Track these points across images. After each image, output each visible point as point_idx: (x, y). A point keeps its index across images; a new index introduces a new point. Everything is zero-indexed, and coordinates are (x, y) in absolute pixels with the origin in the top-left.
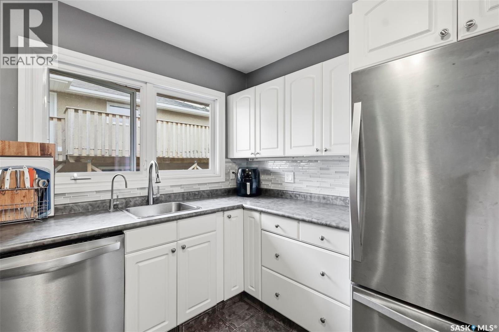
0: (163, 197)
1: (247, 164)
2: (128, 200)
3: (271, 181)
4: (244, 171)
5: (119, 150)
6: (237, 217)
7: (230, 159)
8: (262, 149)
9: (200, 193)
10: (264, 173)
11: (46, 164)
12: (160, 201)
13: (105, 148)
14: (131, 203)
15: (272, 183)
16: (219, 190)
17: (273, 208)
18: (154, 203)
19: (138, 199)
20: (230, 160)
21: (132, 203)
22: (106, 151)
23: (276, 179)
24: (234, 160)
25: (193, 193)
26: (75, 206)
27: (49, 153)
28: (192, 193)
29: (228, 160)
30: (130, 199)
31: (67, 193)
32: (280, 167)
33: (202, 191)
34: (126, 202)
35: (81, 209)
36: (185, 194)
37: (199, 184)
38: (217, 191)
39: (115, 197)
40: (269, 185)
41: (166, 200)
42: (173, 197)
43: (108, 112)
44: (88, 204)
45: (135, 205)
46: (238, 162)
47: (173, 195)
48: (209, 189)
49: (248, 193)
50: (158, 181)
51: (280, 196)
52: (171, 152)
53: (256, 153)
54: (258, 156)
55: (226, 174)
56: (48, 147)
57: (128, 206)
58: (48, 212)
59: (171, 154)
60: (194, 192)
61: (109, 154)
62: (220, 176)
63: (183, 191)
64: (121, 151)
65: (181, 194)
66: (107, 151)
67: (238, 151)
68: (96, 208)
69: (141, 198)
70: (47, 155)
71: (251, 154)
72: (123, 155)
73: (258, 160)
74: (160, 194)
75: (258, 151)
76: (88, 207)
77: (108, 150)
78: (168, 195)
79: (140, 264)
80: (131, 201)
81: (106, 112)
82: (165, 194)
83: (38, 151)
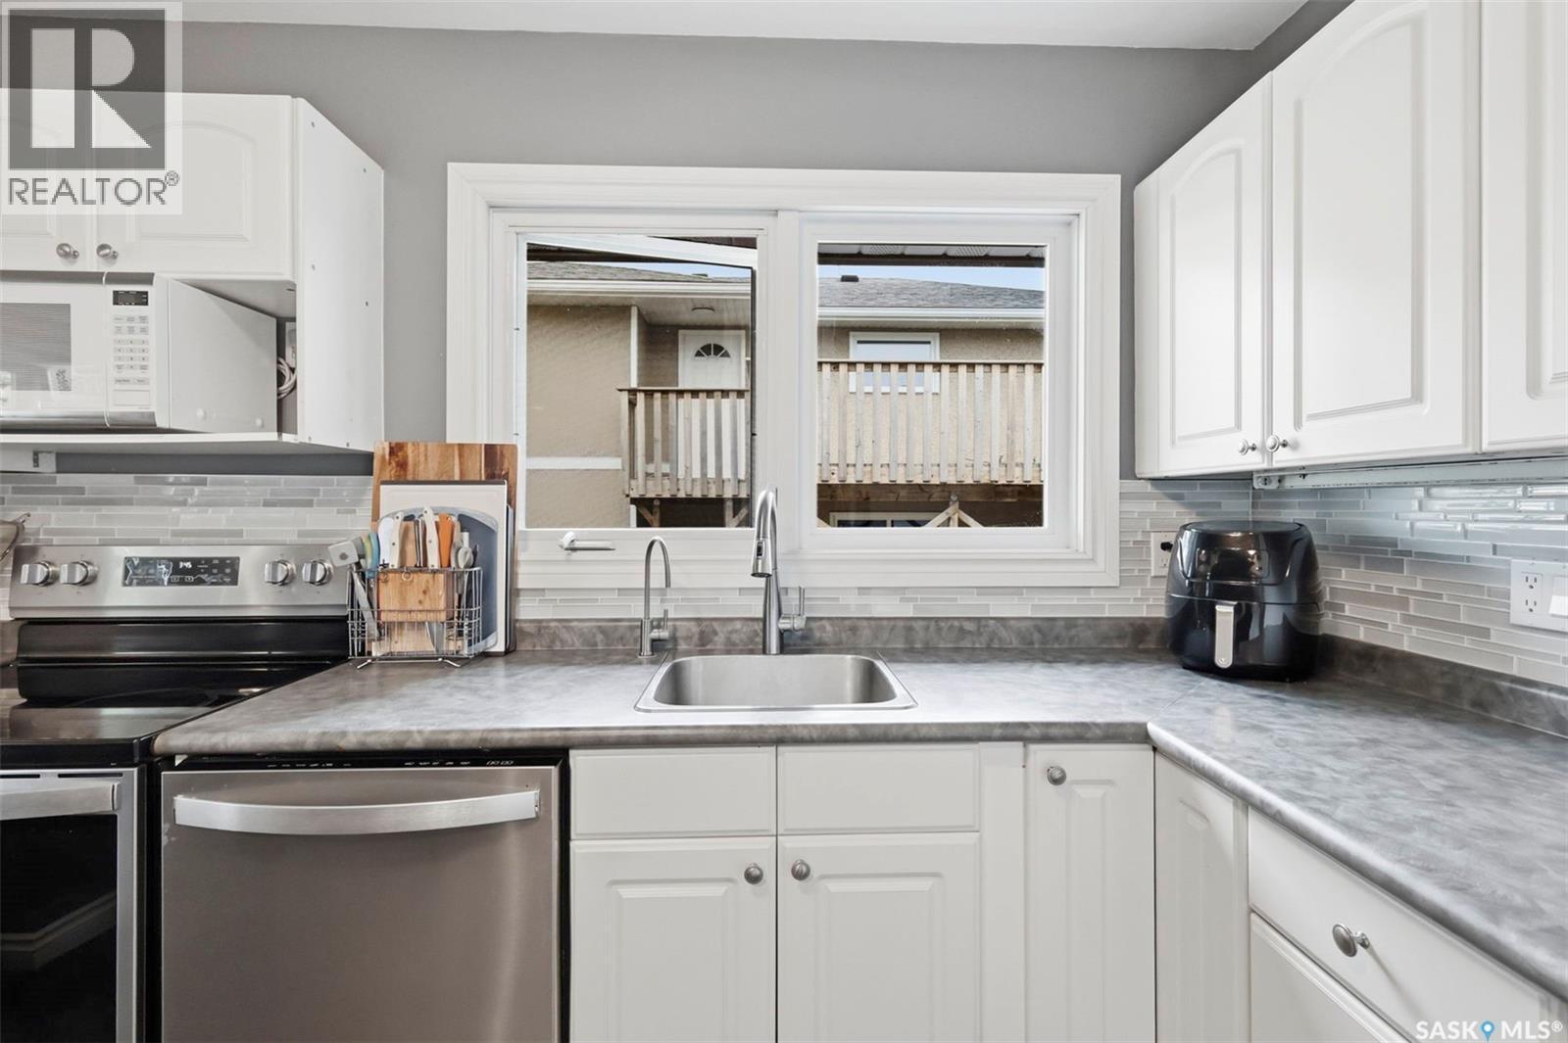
0: (829, 628)
1: (1254, 505)
2: (707, 626)
3: (1402, 603)
4: (1208, 541)
5: (865, 465)
6: (1110, 782)
7: (1150, 479)
8: (1313, 417)
9: (987, 626)
10: (1358, 559)
11: (484, 502)
12: (818, 645)
13: (828, 459)
14: (716, 638)
15: (1409, 619)
16: (1081, 622)
17: (1335, 800)
18: (787, 648)
19: (738, 625)
20: (1148, 487)
21: (720, 639)
22: (833, 467)
23: (1440, 596)
24: (1173, 486)
25: (952, 626)
26: (564, 630)
27: (503, 473)
28: (949, 623)
29: (1131, 485)
30: (712, 626)
31: (550, 589)
32: (1471, 526)
33: (995, 619)
34: (702, 633)
35: (578, 640)
36: (917, 625)
37: (983, 590)
38: (1075, 626)
39: (656, 613)
40: (1385, 625)
41: (840, 643)
42: (866, 633)
43: (852, 359)
44: (592, 627)
45: (731, 649)
46: (1198, 493)
47: (865, 623)
48: (1029, 615)
49: (1224, 658)
50: (760, 571)
51: (1467, 707)
52: (1017, 465)
53: (1270, 442)
54: (1283, 458)
55: (1123, 551)
56: (502, 454)
57: (708, 647)
58: (491, 640)
59: (1018, 471)
60: (956, 623)
61: (839, 477)
62: (1093, 560)
63: (911, 614)
64: (868, 468)
65: (901, 624)
66: (836, 468)
67: (1180, 438)
68: (615, 643)
69: (750, 623)
70: (500, 476)
71: (1243, 451)
72: (875, 481)
73: (1311, 482)
74: (807, 615)
75: (1284, 430)
76: (594, 636)
77: (837, 465)
78: (847, 622)
79: (627, 892)
80: (715, 633)
81: (848, 357)
82: (837, 618)
83: (478, 466)
